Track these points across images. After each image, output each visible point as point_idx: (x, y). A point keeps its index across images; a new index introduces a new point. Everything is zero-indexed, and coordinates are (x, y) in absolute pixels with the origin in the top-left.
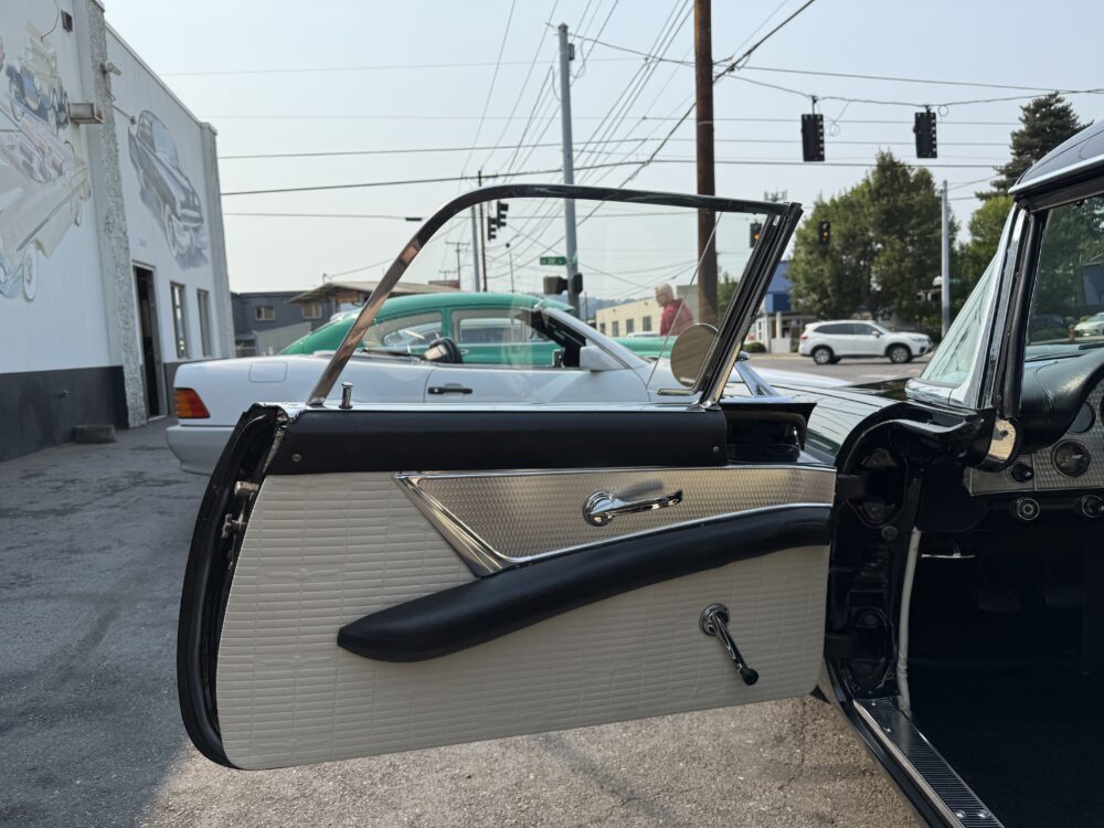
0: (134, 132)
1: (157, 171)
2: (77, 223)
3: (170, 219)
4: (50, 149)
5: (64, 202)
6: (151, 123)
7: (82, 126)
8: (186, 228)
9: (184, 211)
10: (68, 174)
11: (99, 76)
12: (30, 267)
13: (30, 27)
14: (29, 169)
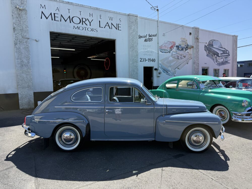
0: (206, 45)
1: (213, 50)
2: (187, 64)
3: (216, 57)
4: (183, 54)
5: (185, 61)
6: (213, 42)
7: (192, 49)
8: (221, 58)
9: (221, 55)
10: (187, 57)
11: (196, 40)
13: (181, 38)
14: (178, 58)
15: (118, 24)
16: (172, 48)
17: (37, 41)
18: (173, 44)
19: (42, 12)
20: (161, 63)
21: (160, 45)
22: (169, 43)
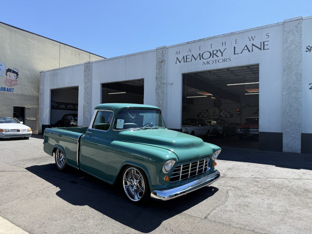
15: (264, 42)
17: (171, 85)
19: (177, 58)
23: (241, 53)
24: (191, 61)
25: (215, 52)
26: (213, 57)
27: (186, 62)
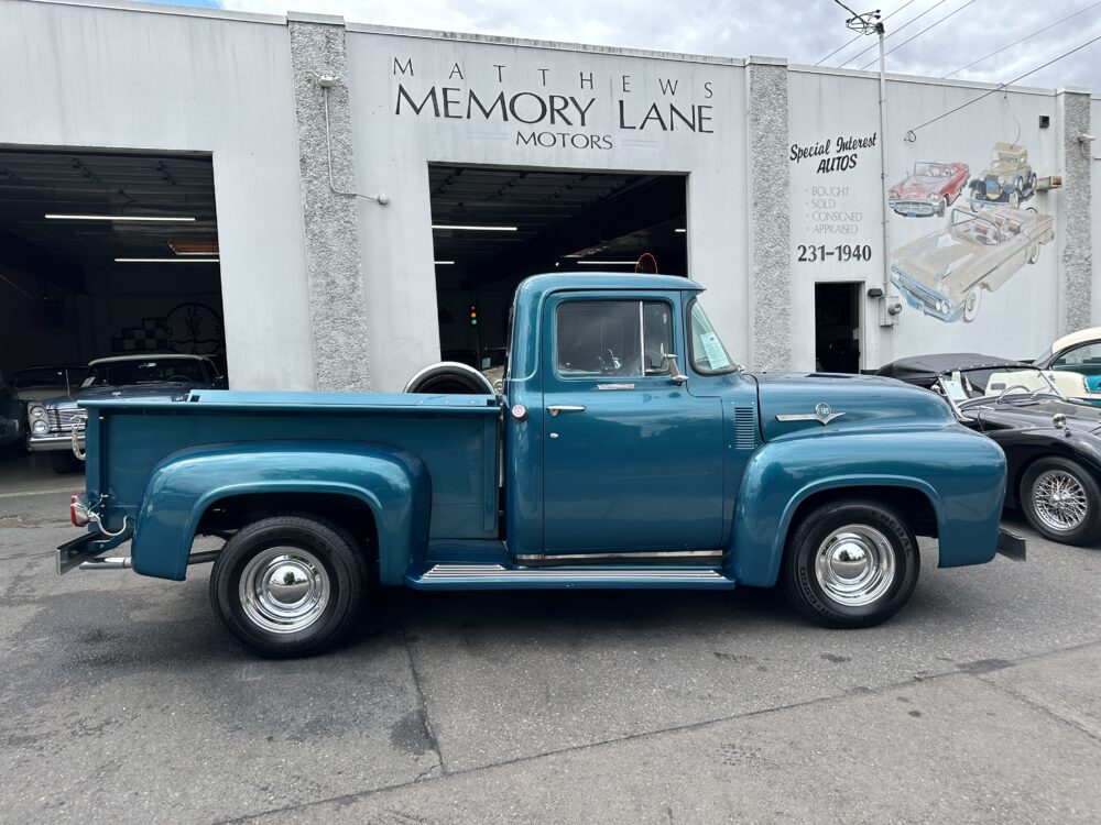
2: (1031, 262)
4: (1008, 219)
5: (1021, 249)
7: (1052, 192)
10: (1026, 231)
11: (1074, 148)
12: (973, 301)
13: (999, 146)
14: (983, 240)
15: (700, 107)
16: (953, 193)
17: (384, 205)
18: (954, 177)
19: (401, 89)
20: (897, 261)
21: (892, 182)
22: (936, 171)
23: (642, 128)
24: (469, 117)
25: (559, 104)
26: (553, 121)
27: (447, 115)
